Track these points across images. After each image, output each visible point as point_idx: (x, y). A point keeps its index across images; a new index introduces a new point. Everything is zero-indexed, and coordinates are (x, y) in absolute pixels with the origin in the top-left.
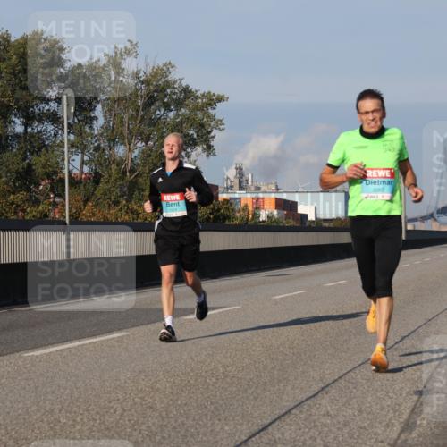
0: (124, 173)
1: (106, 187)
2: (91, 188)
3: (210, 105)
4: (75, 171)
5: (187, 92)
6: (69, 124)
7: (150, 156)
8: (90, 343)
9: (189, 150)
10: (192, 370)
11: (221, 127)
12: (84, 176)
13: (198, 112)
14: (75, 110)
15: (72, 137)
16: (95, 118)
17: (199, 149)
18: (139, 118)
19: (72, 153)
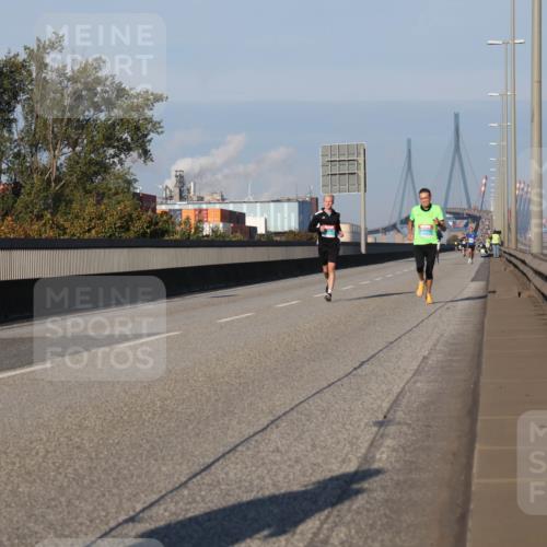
0: (48, 182)
1: (27, 199)
2: (10, 201)
3: (147, 105)
5: (121, 92)
7: (78, 163)
9: (123, 156)
10: (126, 405)
11: (160, 130)
12: (1, 187)
16: (15, 120)
17: (134, 154)
18: (65, 119)
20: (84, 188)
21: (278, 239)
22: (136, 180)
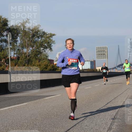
0: (26, 56)
1: (21, 61)
2: (17, 61)
3: (51, 36)
4: (12, 56)
5: (44, 33)
6: (10, 43)
7: (34, 51)
8: (17, 106)
9: (45, 50)
10: (47, 114)
11: (54, 43)
12: (15, 58)
13: (47, 39)
14: (12, 38)
15: (11, 46)
16: (18, 41)
17: (48, 49)
18: (30, 41)
19: (11, 51)
20: (35, 58)
21: (85, 71)
22: (48, 56)
